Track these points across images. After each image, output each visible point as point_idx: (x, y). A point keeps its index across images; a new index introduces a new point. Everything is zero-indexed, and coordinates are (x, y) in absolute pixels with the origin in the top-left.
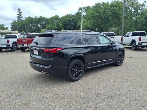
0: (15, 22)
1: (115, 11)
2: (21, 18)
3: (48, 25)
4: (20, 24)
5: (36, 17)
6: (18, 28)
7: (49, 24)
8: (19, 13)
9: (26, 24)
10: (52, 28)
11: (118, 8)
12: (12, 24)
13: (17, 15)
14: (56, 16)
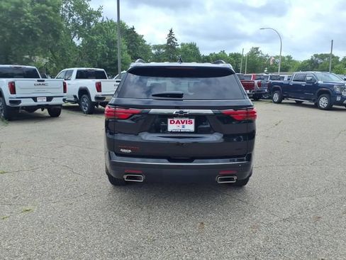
1: (46, 15)
11: (51, 8)
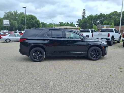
0: (80, 20)
2: (85, 17)
3: (105, 21)
4: (83, 22)
5: (96, 15)
6: (81, 24)
7: (107, 20)
8: (84, 13)
9: (87, 21)
10: (109, 23)
12: (77, 21)
13: (82, 15)
14: (114, 12)
